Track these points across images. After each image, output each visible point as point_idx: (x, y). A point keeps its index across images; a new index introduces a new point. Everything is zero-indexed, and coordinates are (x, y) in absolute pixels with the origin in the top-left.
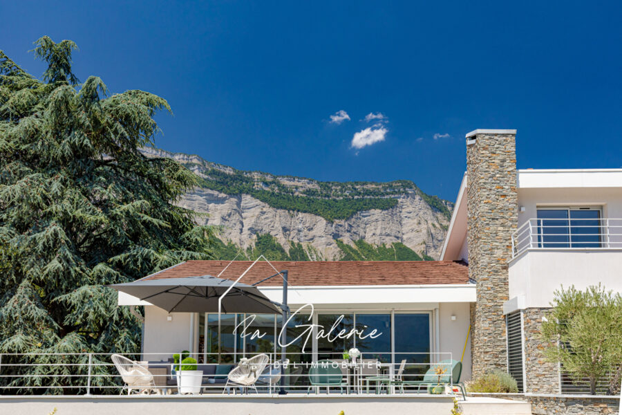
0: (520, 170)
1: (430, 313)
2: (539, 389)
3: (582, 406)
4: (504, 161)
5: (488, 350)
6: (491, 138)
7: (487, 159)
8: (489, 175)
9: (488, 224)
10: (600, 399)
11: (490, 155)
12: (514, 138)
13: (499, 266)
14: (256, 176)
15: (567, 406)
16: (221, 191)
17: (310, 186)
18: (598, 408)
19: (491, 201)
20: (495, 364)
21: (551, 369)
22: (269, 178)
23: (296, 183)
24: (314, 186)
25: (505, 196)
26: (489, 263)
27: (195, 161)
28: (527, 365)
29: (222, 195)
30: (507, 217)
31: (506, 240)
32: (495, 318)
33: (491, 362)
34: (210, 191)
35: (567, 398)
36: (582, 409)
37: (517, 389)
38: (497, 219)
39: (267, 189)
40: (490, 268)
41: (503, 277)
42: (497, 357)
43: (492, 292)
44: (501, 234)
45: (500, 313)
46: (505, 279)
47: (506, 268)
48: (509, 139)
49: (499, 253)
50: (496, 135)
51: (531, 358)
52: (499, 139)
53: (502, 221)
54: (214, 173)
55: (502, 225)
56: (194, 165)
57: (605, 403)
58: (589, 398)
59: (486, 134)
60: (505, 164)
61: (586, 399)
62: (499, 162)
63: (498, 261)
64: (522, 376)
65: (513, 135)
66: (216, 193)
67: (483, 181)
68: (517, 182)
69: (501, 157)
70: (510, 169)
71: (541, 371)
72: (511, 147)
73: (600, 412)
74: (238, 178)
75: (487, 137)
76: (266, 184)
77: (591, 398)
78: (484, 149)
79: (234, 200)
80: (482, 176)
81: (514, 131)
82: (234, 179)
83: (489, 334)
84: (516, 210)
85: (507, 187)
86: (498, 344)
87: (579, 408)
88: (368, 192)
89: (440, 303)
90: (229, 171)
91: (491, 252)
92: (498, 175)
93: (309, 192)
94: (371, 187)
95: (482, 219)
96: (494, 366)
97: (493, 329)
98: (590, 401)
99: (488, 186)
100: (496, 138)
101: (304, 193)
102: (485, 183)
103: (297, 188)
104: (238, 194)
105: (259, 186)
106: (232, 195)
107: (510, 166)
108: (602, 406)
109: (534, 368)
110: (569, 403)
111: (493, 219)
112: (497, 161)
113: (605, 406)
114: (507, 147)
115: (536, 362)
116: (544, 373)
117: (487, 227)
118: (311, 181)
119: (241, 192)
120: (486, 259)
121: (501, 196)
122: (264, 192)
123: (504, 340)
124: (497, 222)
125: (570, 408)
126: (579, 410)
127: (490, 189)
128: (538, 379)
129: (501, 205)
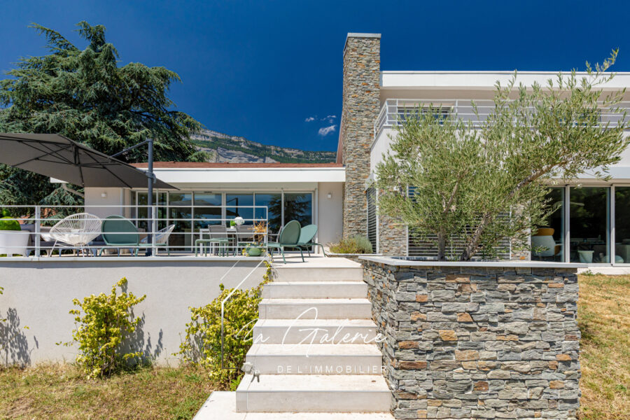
0: (384, 72)
1: (313, 193)
2: (388, 251)
3: (424, 281)
4: (369, 61)
5: (352, 219)
6: (359, 41)
7: (356, 59)
8: (357, 73)
9: (354, 115)
10: (458, 268)
11: (358, 56)
12: (379, 42)
13: (363, 151)
14: (273, 148)
15: (398, 280)
16: (255, 155)
17: (299, 153)
18: (453, 284)
19: (357, 96)
20: (358, 231)
21: (400, 233)
22: (279, 149)
23: (292, 152)
24: (301, 153)
25: (370, 91)
26: (354, 148)
27: (242, 140)
28: (380, 229)
29: (256, 157)
30: (371, 109)
31: (370, 129)
32: (358, 193)
33: (354, 229)
34: (250, 155)
35: (399, 267)
36: (424, 285)
37: (372, 250)
38: (362, 111)
39: (278, 154)
40: (356, 152)
41: (366, 160)
42: (359, 225)
43: (356, 172)
44: (365, 124)
45: (362, 189)
46: (367, 162)
47: (368, 152)
48: (375, 42)
49: (363, 140)
50: (363, 38)
51: (383, 224)
52: (366, 42)
53: (366, 113)
54: (251, 146)
55: (367, 116)
56: (241, 142)
57: (464, 275)
58: (437, 267)
59: (355, 38)
60: (371, 64)
61: (433, 267)
62: (365, 62)
63: (362, 146)
64: (375, 240)
65: (378, 39)
66: (253, 156)
67: (352, 78)
68: (380, 80)
69: (367, 58)
70: (375, 68)
71: (391, 235)
72: (376, 49)
73: (456, 291)
74: (264, 149)
75: (356, 40)
76: (277, 152)
77: (442, 267)
78: (353, 50)
79: (262, 160)
80: (351, 74)
81: (379, 35)
82: (261, 149)
83: (353, 206)
84: (378, 104)
85: (371, 84)
86: (361, 214)
87: (420, 284)
88: (327, 157)
89: (319, 183)
90: (259, 145)
91: (356, 139)
92: (364, 74)
93: (298, 156)
94: (328, 154)
95: (350, 111)
96: (356, 232)
97: (356, 202)
98: (439, 271)
99: (356, 83)
100: (363, 41)
101: (296, 156)
102: (353, 80)
103: (293, 154)
104: (264, 157)
105: (274, 153)
106: (261, 157)
107: (375, 66)
108: (460, 279)
109: (385, 232)
110: (402, 275)
111: (359, 111)
112: (364, 62)
113: (467, 279)
114: (373, 50)
115: (387, 226)
116: (394, 236)
117: (354, 118)
118: (300, 151)
119: (265, 156)
120: (352, 145)
121: (367, 91)
122: (276, 156)
123: (366, 211)
124: (362, 114)
125: (403, 283)
126: (420, 287)
127: (357, 86)
128: (388, 242)
129: (366, 99)
